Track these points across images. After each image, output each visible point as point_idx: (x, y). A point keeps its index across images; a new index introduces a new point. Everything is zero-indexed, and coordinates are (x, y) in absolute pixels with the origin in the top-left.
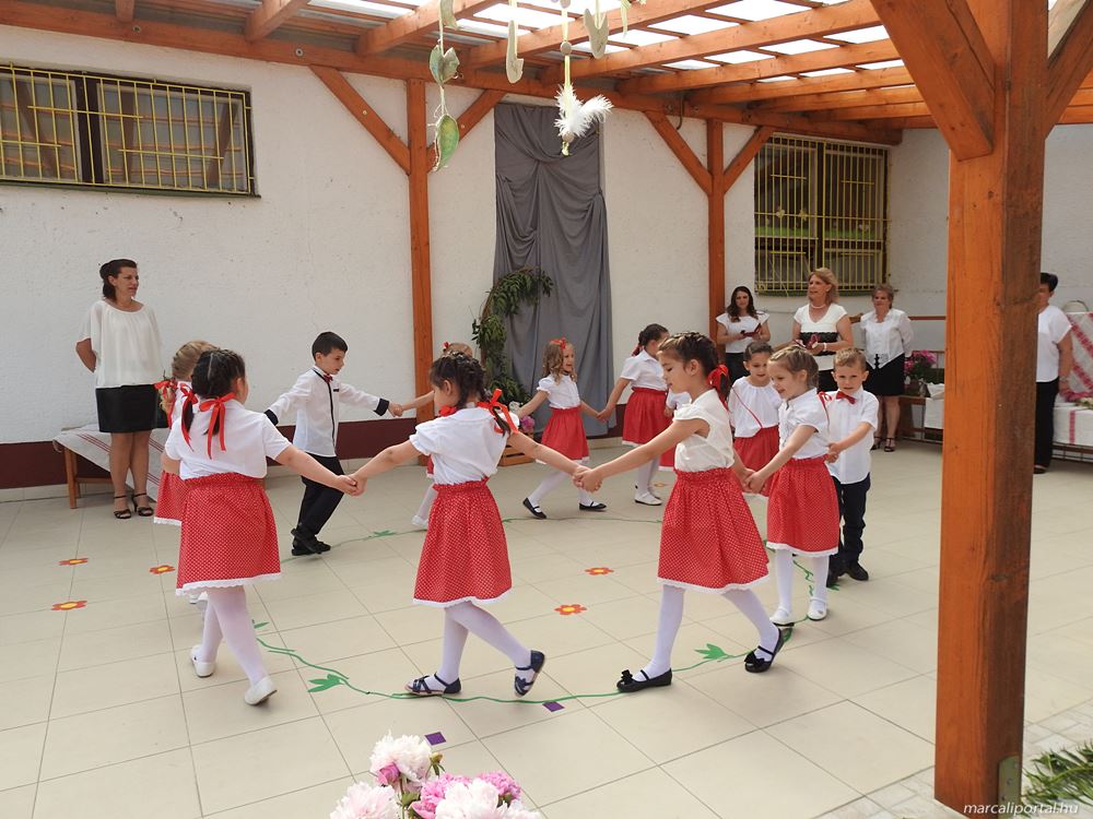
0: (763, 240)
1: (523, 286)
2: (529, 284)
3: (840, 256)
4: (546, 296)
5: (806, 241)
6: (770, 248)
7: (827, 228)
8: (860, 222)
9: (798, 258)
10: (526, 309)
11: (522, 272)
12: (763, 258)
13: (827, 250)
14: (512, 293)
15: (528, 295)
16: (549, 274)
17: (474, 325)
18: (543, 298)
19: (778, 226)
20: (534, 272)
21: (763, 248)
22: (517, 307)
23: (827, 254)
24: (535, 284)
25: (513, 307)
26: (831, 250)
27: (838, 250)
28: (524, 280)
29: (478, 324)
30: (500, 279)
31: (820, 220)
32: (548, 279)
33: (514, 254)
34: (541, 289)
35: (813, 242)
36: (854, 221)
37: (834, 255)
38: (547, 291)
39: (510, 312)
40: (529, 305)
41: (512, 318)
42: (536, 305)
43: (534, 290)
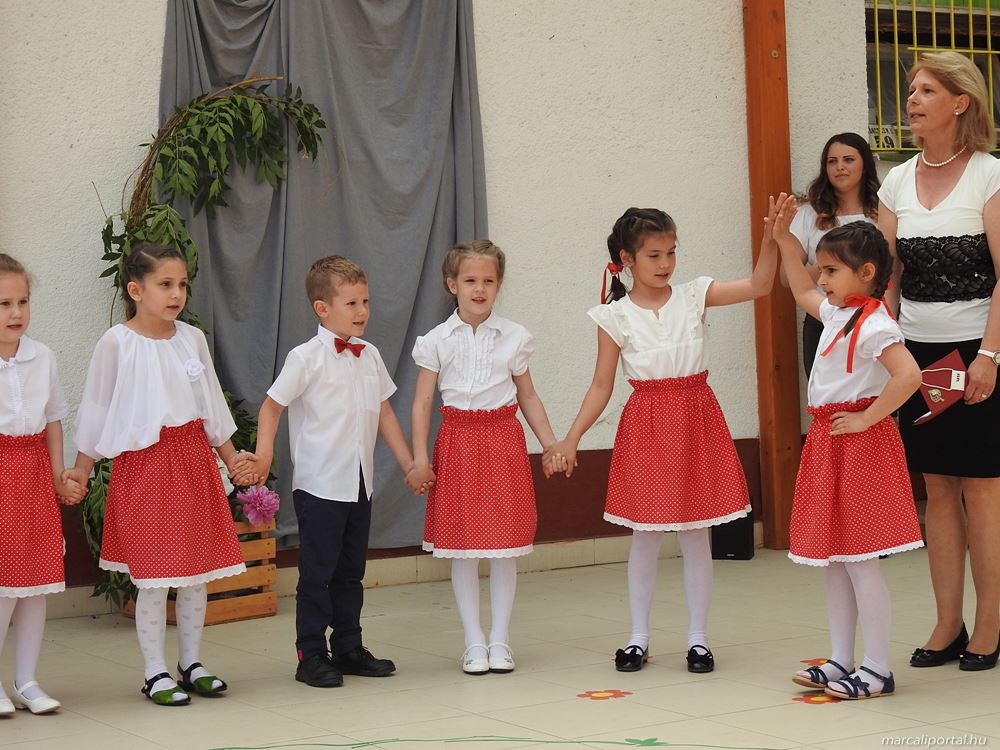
0: (886, 16)
1: (242, 127)
2: (259, 122)
4: (305, 156)
6: (906, 39)
10: (250, 192)
11: (239, 90)
12: (887, 65)
14: (214, 147)
15: (256, 155)
16: (313, 96)
17: (107, 235)
18: (298, 163)
20: (272, 91)
21: (887, 38)
22: (225, 188)
24: (274, 125)
25: (215, 187)
28: (246, 112)
29: (119, 230)
30: (179, 111)
32: (311, 111)
33: (217, 41)
34: (292, 138)
38: (309, 142)
39: (208, 199)
40: (258, 181)
41: (212, 217)
42: (279, 180)
43: (272, 141)
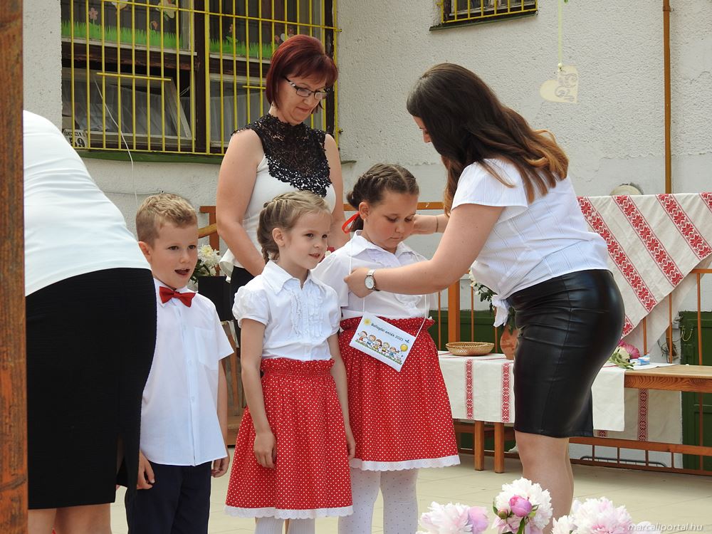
0: (80, 49)
3: (242, 90)
5: (170, 58)
6: (96, 66)
7: (214, 36)
8: (280, 29)
9: (156, 90)
12: (81, 85)
13: (216, 77)
19: (110, 23)
21: (80, 64)
23: (215, 85)
26: (222, 78)
27: (235, 79)
31: (199, 19)
35: (185, 59)
36: (267, 26)
37: (229, 88)
